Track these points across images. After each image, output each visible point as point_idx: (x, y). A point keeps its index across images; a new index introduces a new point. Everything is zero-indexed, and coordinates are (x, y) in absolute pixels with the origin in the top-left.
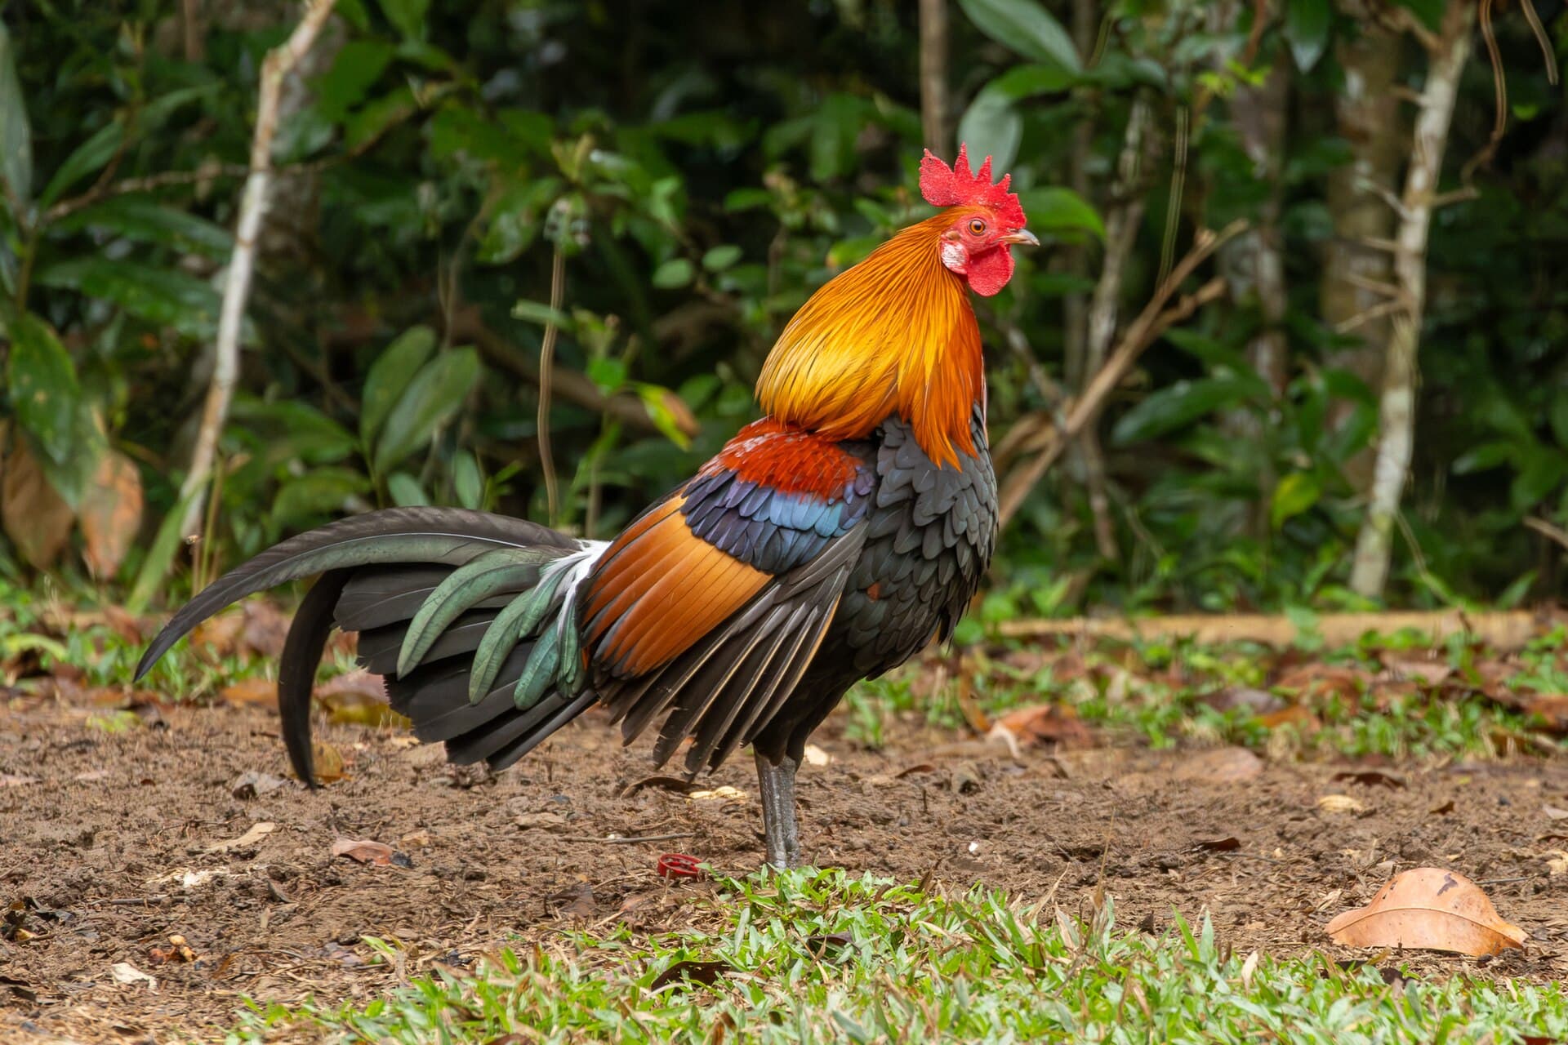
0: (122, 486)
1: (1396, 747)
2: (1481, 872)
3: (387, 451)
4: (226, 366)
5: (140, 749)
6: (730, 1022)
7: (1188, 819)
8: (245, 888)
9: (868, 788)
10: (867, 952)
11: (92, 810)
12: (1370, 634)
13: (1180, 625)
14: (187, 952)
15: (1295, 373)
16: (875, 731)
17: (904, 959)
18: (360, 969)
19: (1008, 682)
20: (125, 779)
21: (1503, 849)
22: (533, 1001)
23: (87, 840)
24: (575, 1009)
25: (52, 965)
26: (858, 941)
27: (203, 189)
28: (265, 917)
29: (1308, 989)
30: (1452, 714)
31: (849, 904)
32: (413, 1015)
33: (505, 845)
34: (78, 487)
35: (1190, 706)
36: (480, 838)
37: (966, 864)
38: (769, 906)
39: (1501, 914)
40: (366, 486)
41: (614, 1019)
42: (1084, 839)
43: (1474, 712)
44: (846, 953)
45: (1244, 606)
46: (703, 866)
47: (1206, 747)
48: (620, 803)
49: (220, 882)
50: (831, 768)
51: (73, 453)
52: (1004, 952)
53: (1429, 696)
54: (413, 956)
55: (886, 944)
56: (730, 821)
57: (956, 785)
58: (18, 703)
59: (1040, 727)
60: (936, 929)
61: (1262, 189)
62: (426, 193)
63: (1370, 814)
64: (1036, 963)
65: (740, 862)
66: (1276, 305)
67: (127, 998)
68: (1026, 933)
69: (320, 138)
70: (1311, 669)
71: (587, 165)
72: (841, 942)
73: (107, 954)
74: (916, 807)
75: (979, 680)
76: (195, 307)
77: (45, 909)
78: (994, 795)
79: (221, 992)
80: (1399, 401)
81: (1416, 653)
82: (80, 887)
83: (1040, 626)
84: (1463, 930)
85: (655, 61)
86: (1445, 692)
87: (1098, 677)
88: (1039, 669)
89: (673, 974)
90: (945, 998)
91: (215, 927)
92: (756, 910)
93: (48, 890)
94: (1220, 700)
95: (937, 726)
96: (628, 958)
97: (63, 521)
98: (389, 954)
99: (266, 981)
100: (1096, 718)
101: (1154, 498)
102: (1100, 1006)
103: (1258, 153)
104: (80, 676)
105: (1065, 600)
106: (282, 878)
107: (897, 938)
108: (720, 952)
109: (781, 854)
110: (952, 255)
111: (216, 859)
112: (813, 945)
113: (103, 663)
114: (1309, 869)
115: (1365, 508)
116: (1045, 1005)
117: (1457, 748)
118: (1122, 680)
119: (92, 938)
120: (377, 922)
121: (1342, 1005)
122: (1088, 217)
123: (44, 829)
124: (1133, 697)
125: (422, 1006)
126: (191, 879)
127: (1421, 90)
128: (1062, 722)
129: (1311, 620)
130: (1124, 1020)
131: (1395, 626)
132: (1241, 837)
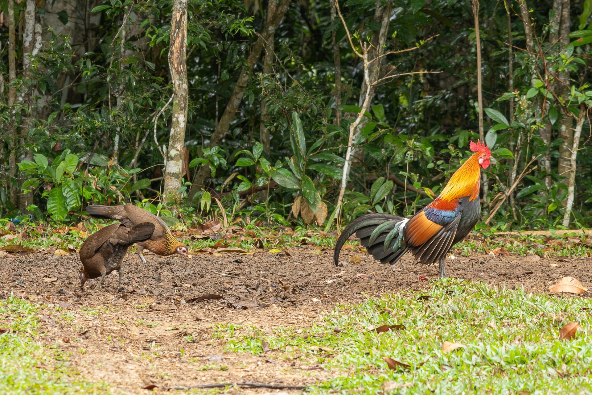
0: (323, 208)
1: (569, 255)
2: (580, 278)
3: (375, 201)
4: (344, 184)
5: (321, 257)
6: (429, 307)
7: (524, 268)
8: (339, 283)
9: (462, 263)
10: (458, 294)
11: (311, 269)
12: (565, 234)
13: (529, 233)
14: (327, 296)
15: (552, 183)
16: (467, 253)
17: (465, 295)
18: (360, 298)
19: (494, 244)
20: (317, 263)
21: (584, 273)
22: (391, 304)
23: (309, 275)
24: (399, 305)
25: (301, 298)
26: (456, 291)
27: (340, 150)
28: (343, 289)
29: (542, 299)
30: (580, 249)
31: (454, 285)
32: (368, 306)
33: (390, 274)
34: (315, 208)
35: (529, 248)
36: (385, 273)
37: (480, 277)
38: (439, 285)
39: (583, 286)
40: (371, 208)
41: (407, 307)
42: (503, 272)
43: (584, 248)
44: (453, 294)
45: (542, 229)
46: (427, 278)
47: (531, 255)
48: (413, 266)
49: (334, 282)
50: (455, 259)
51: (314, 202)
52: (484, 293)
53: (575, 245)
54: (371, 296)
55: (462, 292)
56: (434, 269)
57: (480, 262)
58: (301, 249)
59: (499, 252)
60: (471, 289)
61: (546, 148)
62: (383, 151)
63: (560, 267)
64: (490, 295)
65: (435, 277)
66: (549, 171)
67: (316, 304)
68: (488, 289)
69: (363, 140)
70: (553, 241)
71: (413, 144)
72: (452, 292)
73: (312, 296)
74: (471, 267)
75: (488, 243)
76: (338, 173)
77: (300, 288)
78: (487, 264)
79: (333, 303)
80: (571, 189)
81: (575, 237)
82: (307, 284)
83: (502, 233)
84: (575, 289)
85: (433, 126)
86: (579, 245)
87: (511, 242)
88: (500, 241)
89: (420, 298)
90: (471, 302)
91: (333, 291)
92: (437, 286)
93: (301, 284)
94: (535, 247)
95: (480, 252)
96: (412, 296)
97: (313, 215)
98: (366, 295)
99: (342, 301)
100: (510, 250)
101: (525, 209)
102: (501, 303)
103: (545, 141)
104: (313, 244)
105: (506, 228)
106: (346, 281)
107: (464, 291)
108: (430, 294)
109: (442, 276)
110: (481, 161)
111: (334, 278)
112: (447, 292)
113: (317, 242)
114: (546, 277)
115: (565, 209)
116: (491, 303)
117: (580, 255)
118: (516, 243)
119: (309, 293)
120: (364, 289)
121: (548, 302)
122: (511, 154)
123: (301, 273)
124: (518, 246)
125: (370, 305)
126: (329, 282)
127: (575, 128)
128: (504, 251)
129: (554, 231)
130: (506, 306)
131: (570, 232)
132: (533, 271)
